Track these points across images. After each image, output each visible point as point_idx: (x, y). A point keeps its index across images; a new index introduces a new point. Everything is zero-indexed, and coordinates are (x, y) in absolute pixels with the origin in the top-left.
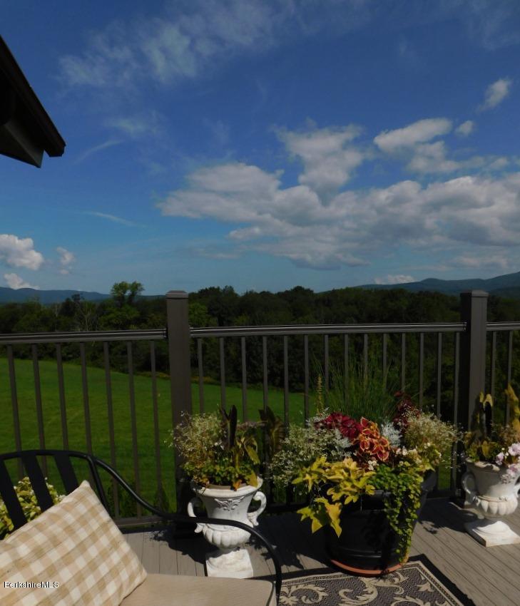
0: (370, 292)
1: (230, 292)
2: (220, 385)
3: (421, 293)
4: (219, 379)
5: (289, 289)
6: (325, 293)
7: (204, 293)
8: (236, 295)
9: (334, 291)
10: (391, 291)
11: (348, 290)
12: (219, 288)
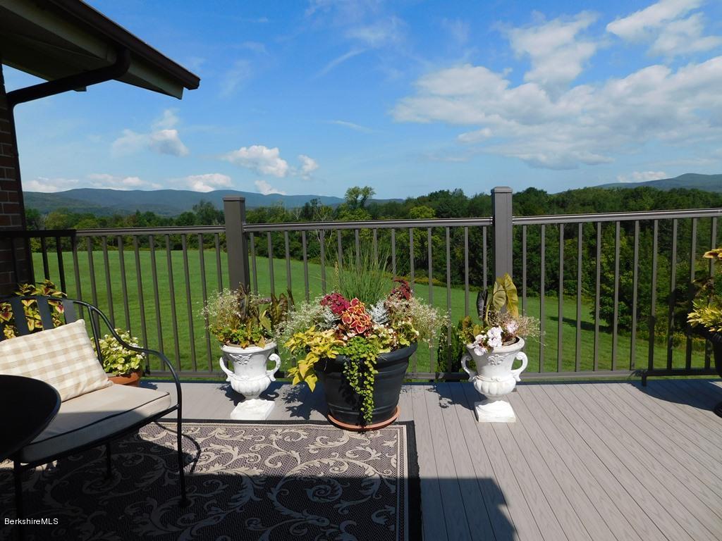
0: (611, 191)
1: (459, 195)
2: (446, 286)
3: (673, 191)
4: (445, 281)
5: (521, 191)
6: (560, 194)
7: (434, 196)
8: (466, 197)
9: (569, 192)
10: (635, 189)
11: (586, 190)
12: (448, 191)
